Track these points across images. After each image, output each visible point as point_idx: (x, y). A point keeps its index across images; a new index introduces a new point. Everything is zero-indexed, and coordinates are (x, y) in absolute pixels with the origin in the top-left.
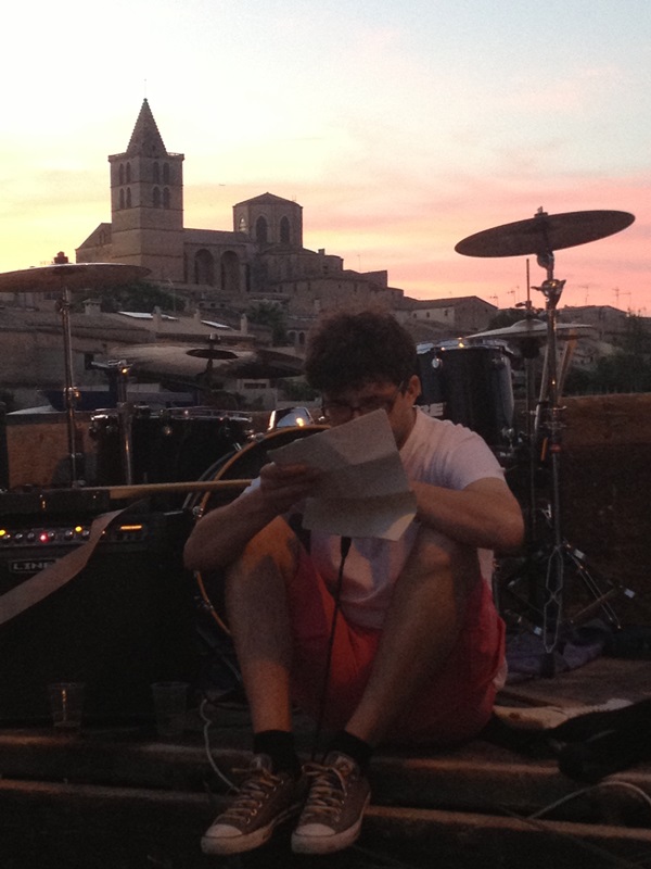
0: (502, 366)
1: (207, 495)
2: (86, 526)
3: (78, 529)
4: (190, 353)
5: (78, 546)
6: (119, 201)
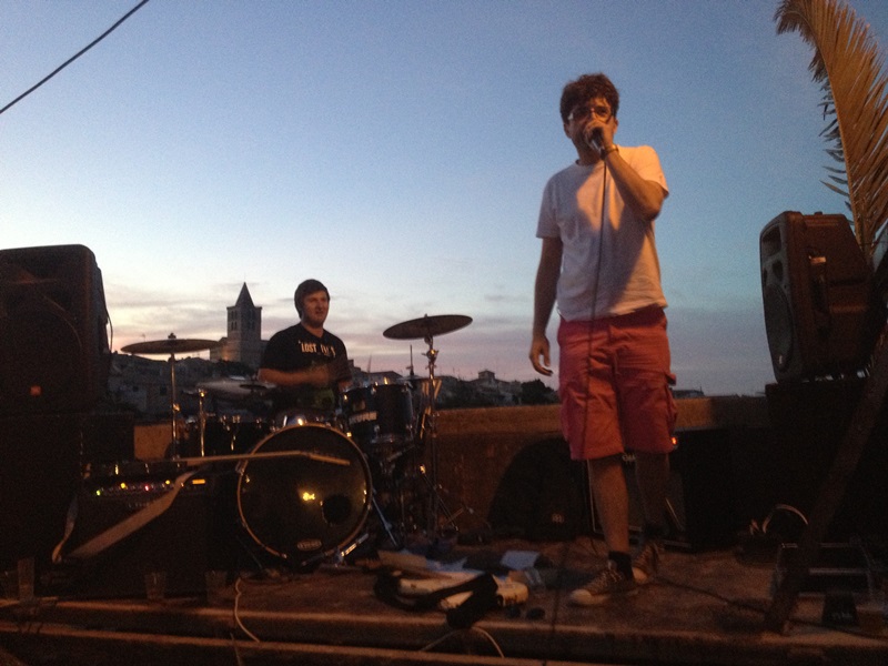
0: (407, 394)
1: (246, 463)
2: (173, 480)
3: (168, 482)
6: (231, 328)
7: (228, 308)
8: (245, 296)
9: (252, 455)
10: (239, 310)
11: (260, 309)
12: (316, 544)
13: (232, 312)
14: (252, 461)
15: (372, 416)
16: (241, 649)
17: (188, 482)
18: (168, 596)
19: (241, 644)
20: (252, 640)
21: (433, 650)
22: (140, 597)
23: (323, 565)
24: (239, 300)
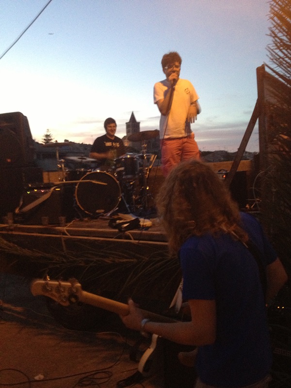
0: (136, 161)
1: (78, 184)
5: (48, 193)
6: (128, 132)
7: (126, 123)
8: (133, 118)
9: (80, 181)
10: (131, 123)
11: (139, 123)
12: (103, 211)
13: (128, 125)
14: (80, 183)
15: (122, 169)
16: (64, 238)
17: (54, 189)
18: (49, 224)
19: (64, 236)
20: (67, 235)
21: (116, 238)
22: (41, 224)
23: (100, 217)
24: (130, 119)
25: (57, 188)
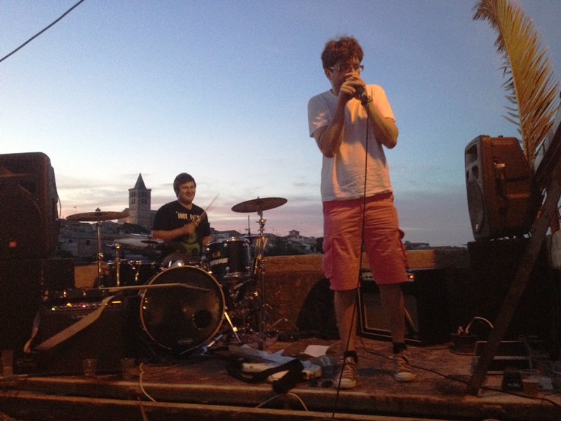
0: (246, 247)
1: (146, 290)
4: (142, 242)
5: (96, 309)
6: (132, 203)
7: (130, 190)
8: (140, 182)
9: (149, 286)
10: (137, 191)
11: (150, 190)
12: (190, 341)
13: (132, 193)
14: (149, 289)
15: (225, 261)
16: (145, 407)
17: (110, 302)
18: (97, 373)
19: (144, 403)
22: (80, 375)
23: (194, 354)
24: (137, 184)
25: (113, 300)
